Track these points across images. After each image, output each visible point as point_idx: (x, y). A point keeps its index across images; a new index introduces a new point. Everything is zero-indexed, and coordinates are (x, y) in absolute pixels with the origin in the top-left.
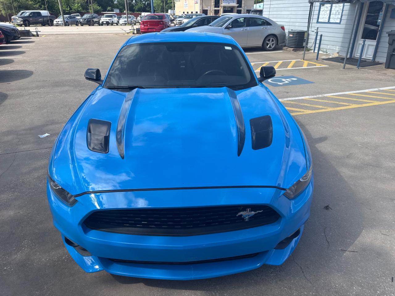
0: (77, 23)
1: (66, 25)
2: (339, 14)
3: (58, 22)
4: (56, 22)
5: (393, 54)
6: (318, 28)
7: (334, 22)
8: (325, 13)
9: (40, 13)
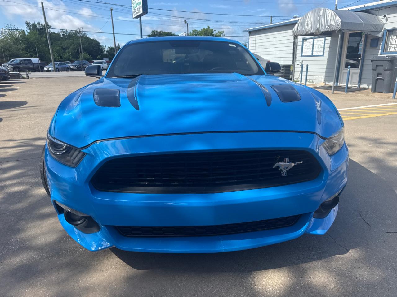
0: (67, 69)
1: (56, 71)
2: (321, 48)
3: (49, 68)
4: (47, 68)
5: (377, 78)
6: (302, 61)
7: (318, 55)
8: (308, 48)
9: (30, 60)
